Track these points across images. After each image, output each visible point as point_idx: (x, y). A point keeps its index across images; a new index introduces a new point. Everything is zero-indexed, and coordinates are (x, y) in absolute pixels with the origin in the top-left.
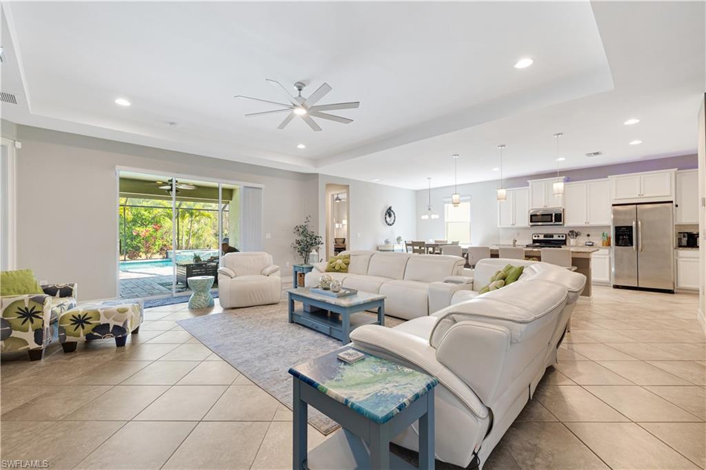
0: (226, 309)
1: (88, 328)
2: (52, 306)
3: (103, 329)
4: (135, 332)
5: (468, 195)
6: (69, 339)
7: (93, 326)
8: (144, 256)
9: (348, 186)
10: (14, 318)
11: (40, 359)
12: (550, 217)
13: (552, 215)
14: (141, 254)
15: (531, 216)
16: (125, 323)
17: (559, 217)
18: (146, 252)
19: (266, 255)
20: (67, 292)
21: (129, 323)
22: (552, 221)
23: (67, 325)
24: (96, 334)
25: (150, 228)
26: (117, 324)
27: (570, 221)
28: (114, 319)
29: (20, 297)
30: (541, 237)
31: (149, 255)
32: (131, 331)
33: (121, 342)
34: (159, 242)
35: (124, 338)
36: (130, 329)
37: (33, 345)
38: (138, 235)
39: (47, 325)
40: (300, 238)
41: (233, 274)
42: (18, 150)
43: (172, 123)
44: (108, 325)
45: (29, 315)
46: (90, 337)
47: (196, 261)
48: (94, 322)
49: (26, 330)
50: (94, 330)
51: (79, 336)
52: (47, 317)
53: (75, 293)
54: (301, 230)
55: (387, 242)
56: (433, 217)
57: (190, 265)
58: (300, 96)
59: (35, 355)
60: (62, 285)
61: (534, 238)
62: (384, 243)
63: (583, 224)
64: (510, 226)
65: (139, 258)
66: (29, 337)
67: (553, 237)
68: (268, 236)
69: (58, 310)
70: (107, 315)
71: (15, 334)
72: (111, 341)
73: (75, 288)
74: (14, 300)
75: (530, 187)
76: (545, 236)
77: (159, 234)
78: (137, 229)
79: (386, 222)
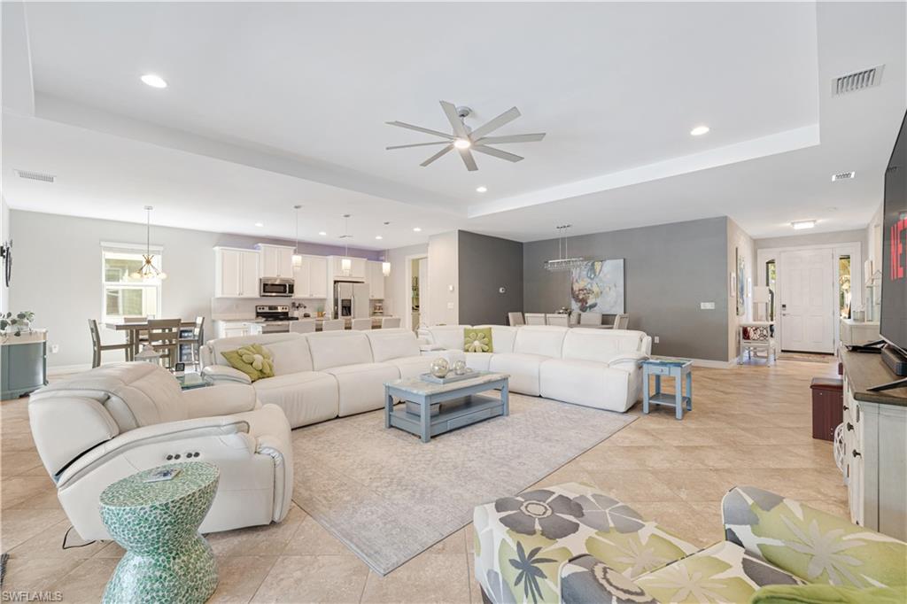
12: (282, 288)
13: (285, 286)
15: (265, 285)
17: (291, 289)
22: (285, 292)
27: (299, 294)
30: (267, 310)
61: (259, 311)
63: (307, 296)
67: (276, 308)
75: (261, 252)
76: (269, 309)
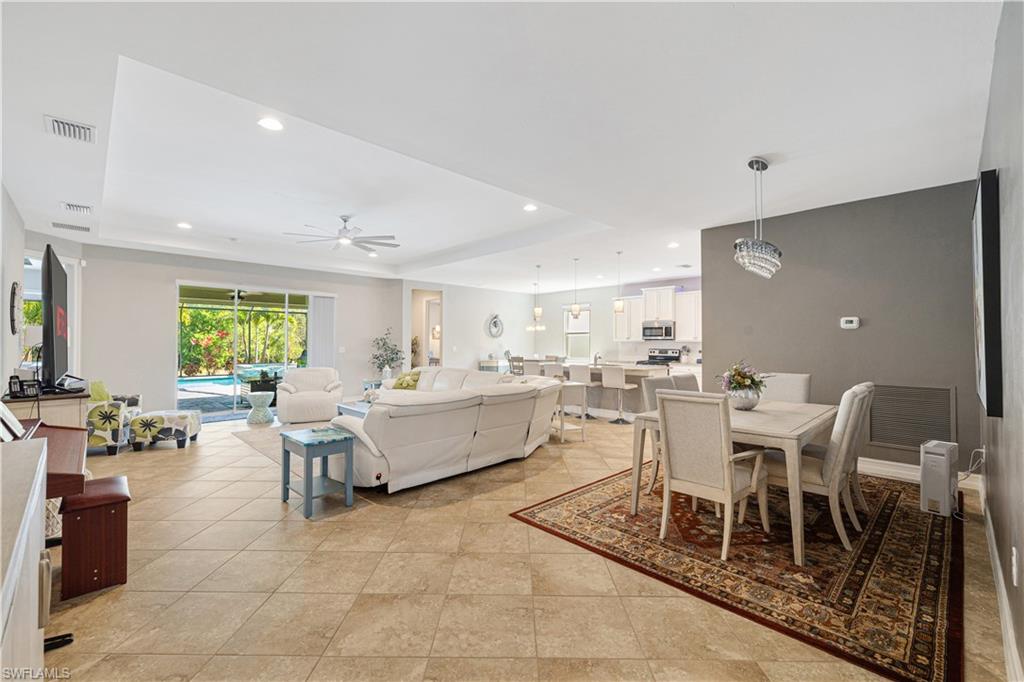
0: (284, 424)
1: (154, 431)
2: (125, 413)
3: (166, 432)
4: (193, 438)
5: (587, 303)
6: (138, 440)
7: (157, 430)
8: (205, 372)
9: (441, 292)
10: (96, 419)
11: (115, 454)
12: (660, 330)
13: (662, 328)
14: (201, 369)
15: (645, 329)
16: (185, 428)
17: (668, 332)
18: (208, 367)
19: (332, 370)
20: (133, 402)
21: (188, 429)
22: (663, 335)
23: (137, 428)
24: (160, 436)
25: (214, 335)
26: (178, 428)
27: (681, 336)
28: (176, 424)
29: (101, 403)
30: (657, 353)
31: (211, 371)
32: (190, 435)
33: (181, 444)
34: (226, 354)
35: (184, 441)
36: (189, 434)
37: (111, 443)
38: (197, 345)
39: (121, 427)
40: (378, 353)
41: (292, 389)
42: (83, 268)
43: (233, 239)
44: (170, 429)
45: (107, 417)
46: (155, 439)
47: (263, 377)
48: (159, 426)
49: (106, 430)
50: (158, 433)
51: (146, 437)
52: (121, 421)
53: (140, 403)
54: (381, 343)
55: (490, 357)
56: (539, 328)
57: (256, 381)
58: (345, 228)
59: (112, 451)
60: (129, 396)
61: (650, 354)
62: (487, 358)
64: (625, 340)
65: (198, 374)
66: (108, 435)
67: (666, 353)
68: (342, 350)
69: (129, 415)
70: (171, 420)
71: (97, 432)
72: (173, 443)
73: (140, 399)
74: (96, 405)
75: (643, 296)
76: (660, 353)
77: (225, 342)
78: (197, 335)
79: (490, 332)
